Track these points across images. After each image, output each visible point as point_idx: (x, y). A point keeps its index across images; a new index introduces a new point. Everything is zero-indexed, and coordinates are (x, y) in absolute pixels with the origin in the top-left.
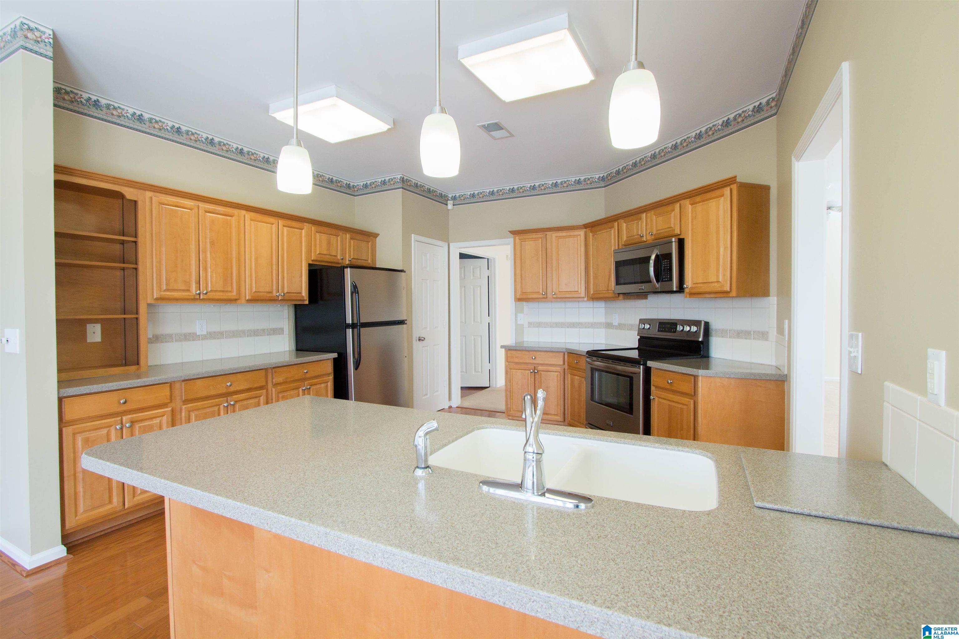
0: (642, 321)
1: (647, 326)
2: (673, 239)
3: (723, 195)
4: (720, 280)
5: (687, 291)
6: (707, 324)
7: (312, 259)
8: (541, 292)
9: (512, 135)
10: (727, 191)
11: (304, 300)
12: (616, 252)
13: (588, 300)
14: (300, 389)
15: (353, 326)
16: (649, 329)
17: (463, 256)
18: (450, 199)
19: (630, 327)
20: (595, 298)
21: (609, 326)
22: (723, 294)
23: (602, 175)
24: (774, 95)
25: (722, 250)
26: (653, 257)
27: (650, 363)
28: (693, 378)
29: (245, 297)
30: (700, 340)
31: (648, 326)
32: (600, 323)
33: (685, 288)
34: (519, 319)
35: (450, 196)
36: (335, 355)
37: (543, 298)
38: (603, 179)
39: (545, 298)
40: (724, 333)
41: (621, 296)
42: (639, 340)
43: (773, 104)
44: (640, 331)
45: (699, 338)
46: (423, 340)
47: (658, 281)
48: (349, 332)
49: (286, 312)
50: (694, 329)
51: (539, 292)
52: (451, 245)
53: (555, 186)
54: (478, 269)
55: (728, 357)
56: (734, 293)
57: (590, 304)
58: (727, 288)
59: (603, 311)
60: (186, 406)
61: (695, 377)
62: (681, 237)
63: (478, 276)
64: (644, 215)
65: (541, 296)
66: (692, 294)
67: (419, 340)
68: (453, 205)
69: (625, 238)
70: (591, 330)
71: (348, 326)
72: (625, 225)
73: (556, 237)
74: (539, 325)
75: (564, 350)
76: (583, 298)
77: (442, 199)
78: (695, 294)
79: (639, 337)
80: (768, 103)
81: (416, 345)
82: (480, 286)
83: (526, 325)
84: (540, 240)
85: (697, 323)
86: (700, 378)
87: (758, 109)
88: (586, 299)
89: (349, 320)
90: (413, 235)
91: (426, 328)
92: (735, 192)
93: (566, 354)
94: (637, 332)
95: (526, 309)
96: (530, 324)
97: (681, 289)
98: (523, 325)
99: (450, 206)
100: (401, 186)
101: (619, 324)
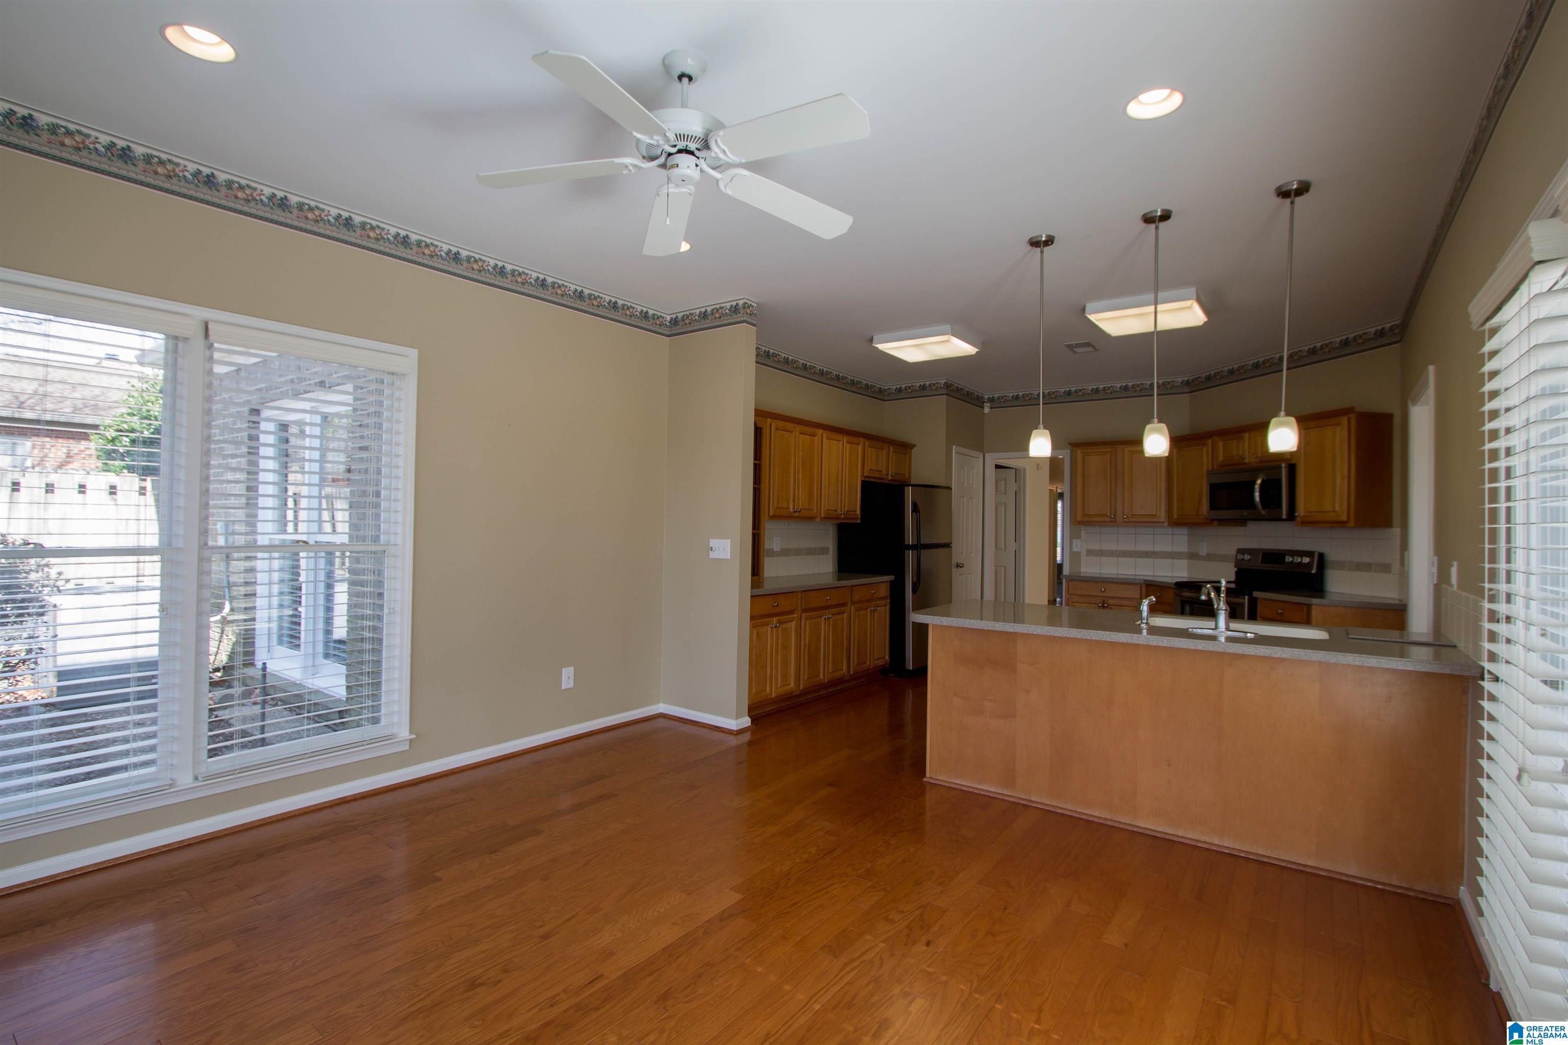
0: (1241, 551)
1: (1247, 557)
2: (1283, 465)
3: (1338, 424)
4: (1337, 509)
5: (1298, 519)
6: (1321, 556)
7: (865, 475)
8: (1109, 515)
9: (1096, 349)
10: (1344, 420)
11: (857, 519)
12: (1209, 474)
13: (1169, 525)
14: (869, 610)
15: (914, 547)
16: (1250, 560)
17: (998, 467)
18: (986, 400)
19: (1224, 558)
20: (1177, 522)
21: (1192, 556)
22: (1340, 524)
23: (1186, 379)
24: (1398, 322)
25: (1338, 480)
26: (1259, 482)
27: (1256, 594)
28: (1305, 608)
29: (820, 515)
30: (1314, 572)
31: (1249, 557)
32: (1182, 553)
33: (1297, 516)
34: (1074, 545)
35: (986, 397)
36: (892, 577)
37: (1111, 522)
38: (1187, 383)
39: (1113, 522)
40: (1340, 565)
41: (1215, 522)
42: (1237, 573)
43: (1397, 331)
44: (1238, 563)
45: (1312, 570)
46: (961, 567)
47: (1264, 508)
48: (910, 554)
49: (831, 530)
50: (1306, 560)
51: (1106, 515)
52: (987, 455)
53: (1125, 390)
54: (1003, 482)
55: (1346, 590)
56: (1351, 524)
57: (1170, 531)
58: (1344, 518)
59: (1185, 538)
60: (806, 614)
61: (1309, 606)
62: (1293, 462)
63: (1003, 490)
64: (1247, 435)
65: (1109, 519)
66: (1305, 523)
67: (957, 566)
68: (991, 408)
69: (1221, 458)
70: (1169, 561)
71: (909, 547)
72: (1221, 444)
73: (1130, 451)
74: (1101, 553)
75: (1142, 582)
76: (1163, 522)
77: (978, 401)
78: (1308, 523)
79: (1236, 569)
80: (1391, 329)
81: (955, 571)
82: (1005, 504)
83: (1084, 553)
84: (1109, 454)
85: (1310, 554)
86: (1314, 607)
87: (1381, 334)
88: (1166, 524)
89: (910, 540)
90: (954, 446)
91: (962, 553)
92: (1353, 422)
93: (1144, 586)
94: (1233, 564)
95: (1083, 533)
96: (1090, 553)
97: (1291, 517)
98: (1080, 552)
99: (987, 410)
100: (945, 392)
101: (1208, 555)
